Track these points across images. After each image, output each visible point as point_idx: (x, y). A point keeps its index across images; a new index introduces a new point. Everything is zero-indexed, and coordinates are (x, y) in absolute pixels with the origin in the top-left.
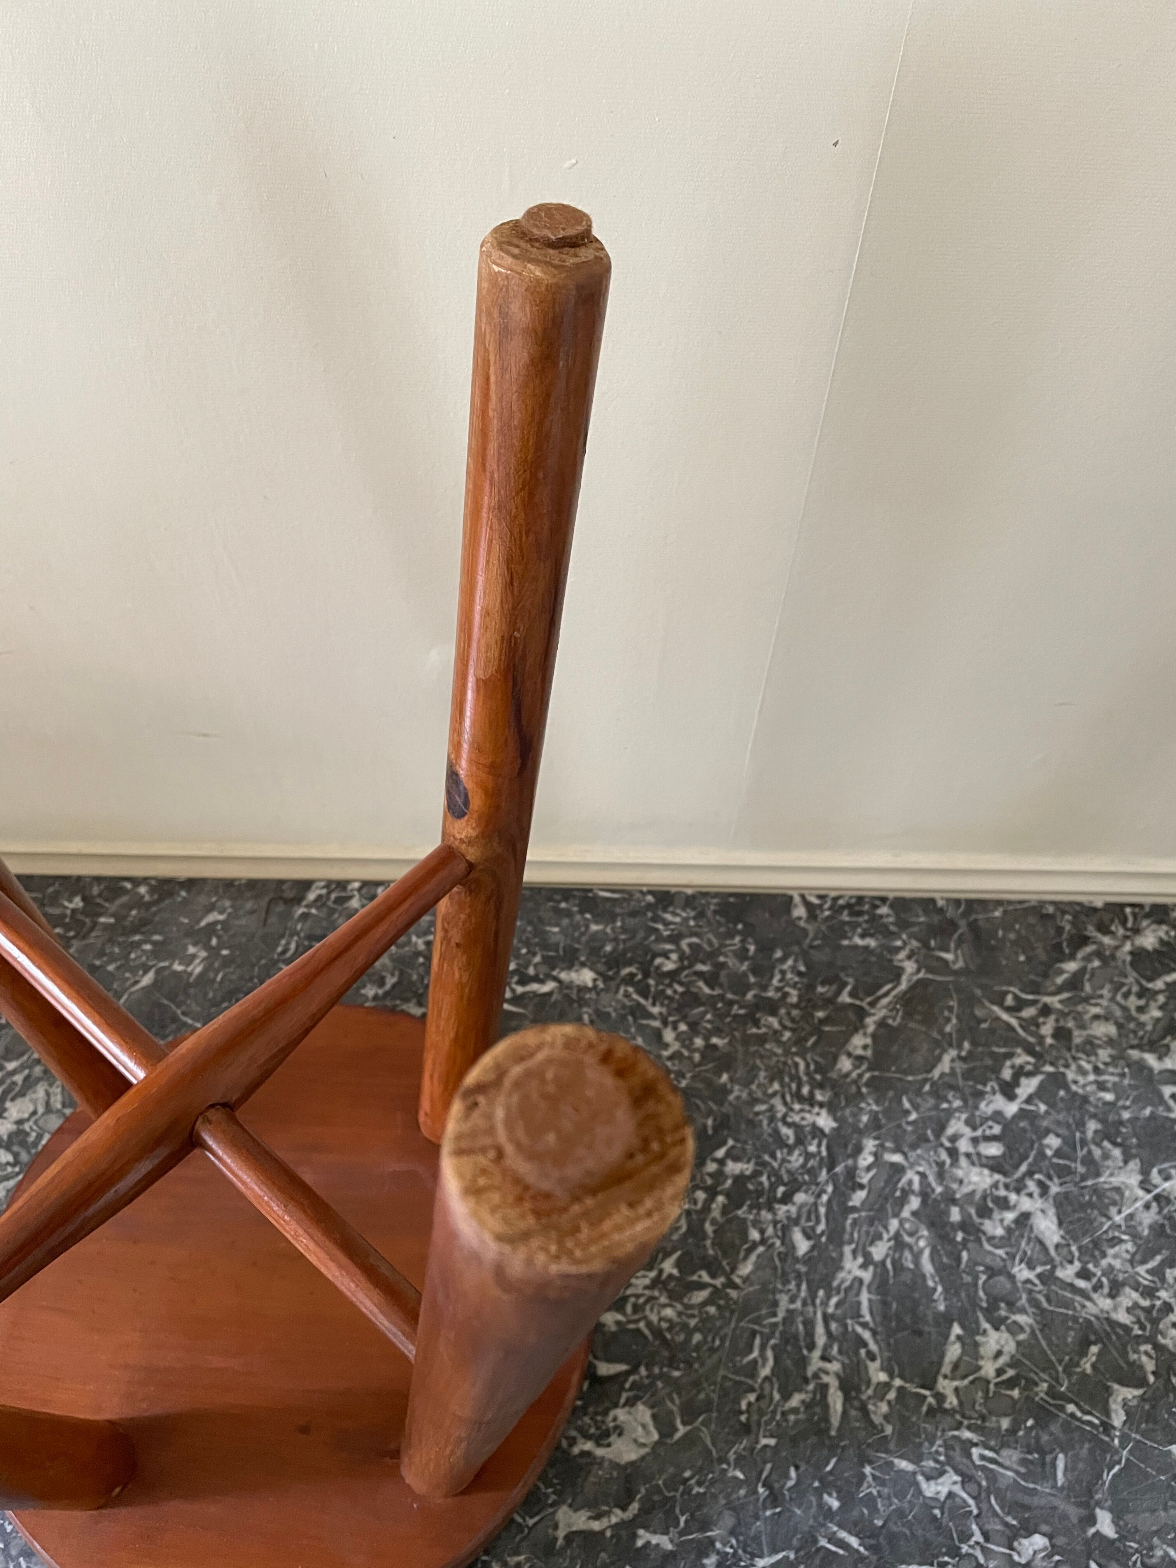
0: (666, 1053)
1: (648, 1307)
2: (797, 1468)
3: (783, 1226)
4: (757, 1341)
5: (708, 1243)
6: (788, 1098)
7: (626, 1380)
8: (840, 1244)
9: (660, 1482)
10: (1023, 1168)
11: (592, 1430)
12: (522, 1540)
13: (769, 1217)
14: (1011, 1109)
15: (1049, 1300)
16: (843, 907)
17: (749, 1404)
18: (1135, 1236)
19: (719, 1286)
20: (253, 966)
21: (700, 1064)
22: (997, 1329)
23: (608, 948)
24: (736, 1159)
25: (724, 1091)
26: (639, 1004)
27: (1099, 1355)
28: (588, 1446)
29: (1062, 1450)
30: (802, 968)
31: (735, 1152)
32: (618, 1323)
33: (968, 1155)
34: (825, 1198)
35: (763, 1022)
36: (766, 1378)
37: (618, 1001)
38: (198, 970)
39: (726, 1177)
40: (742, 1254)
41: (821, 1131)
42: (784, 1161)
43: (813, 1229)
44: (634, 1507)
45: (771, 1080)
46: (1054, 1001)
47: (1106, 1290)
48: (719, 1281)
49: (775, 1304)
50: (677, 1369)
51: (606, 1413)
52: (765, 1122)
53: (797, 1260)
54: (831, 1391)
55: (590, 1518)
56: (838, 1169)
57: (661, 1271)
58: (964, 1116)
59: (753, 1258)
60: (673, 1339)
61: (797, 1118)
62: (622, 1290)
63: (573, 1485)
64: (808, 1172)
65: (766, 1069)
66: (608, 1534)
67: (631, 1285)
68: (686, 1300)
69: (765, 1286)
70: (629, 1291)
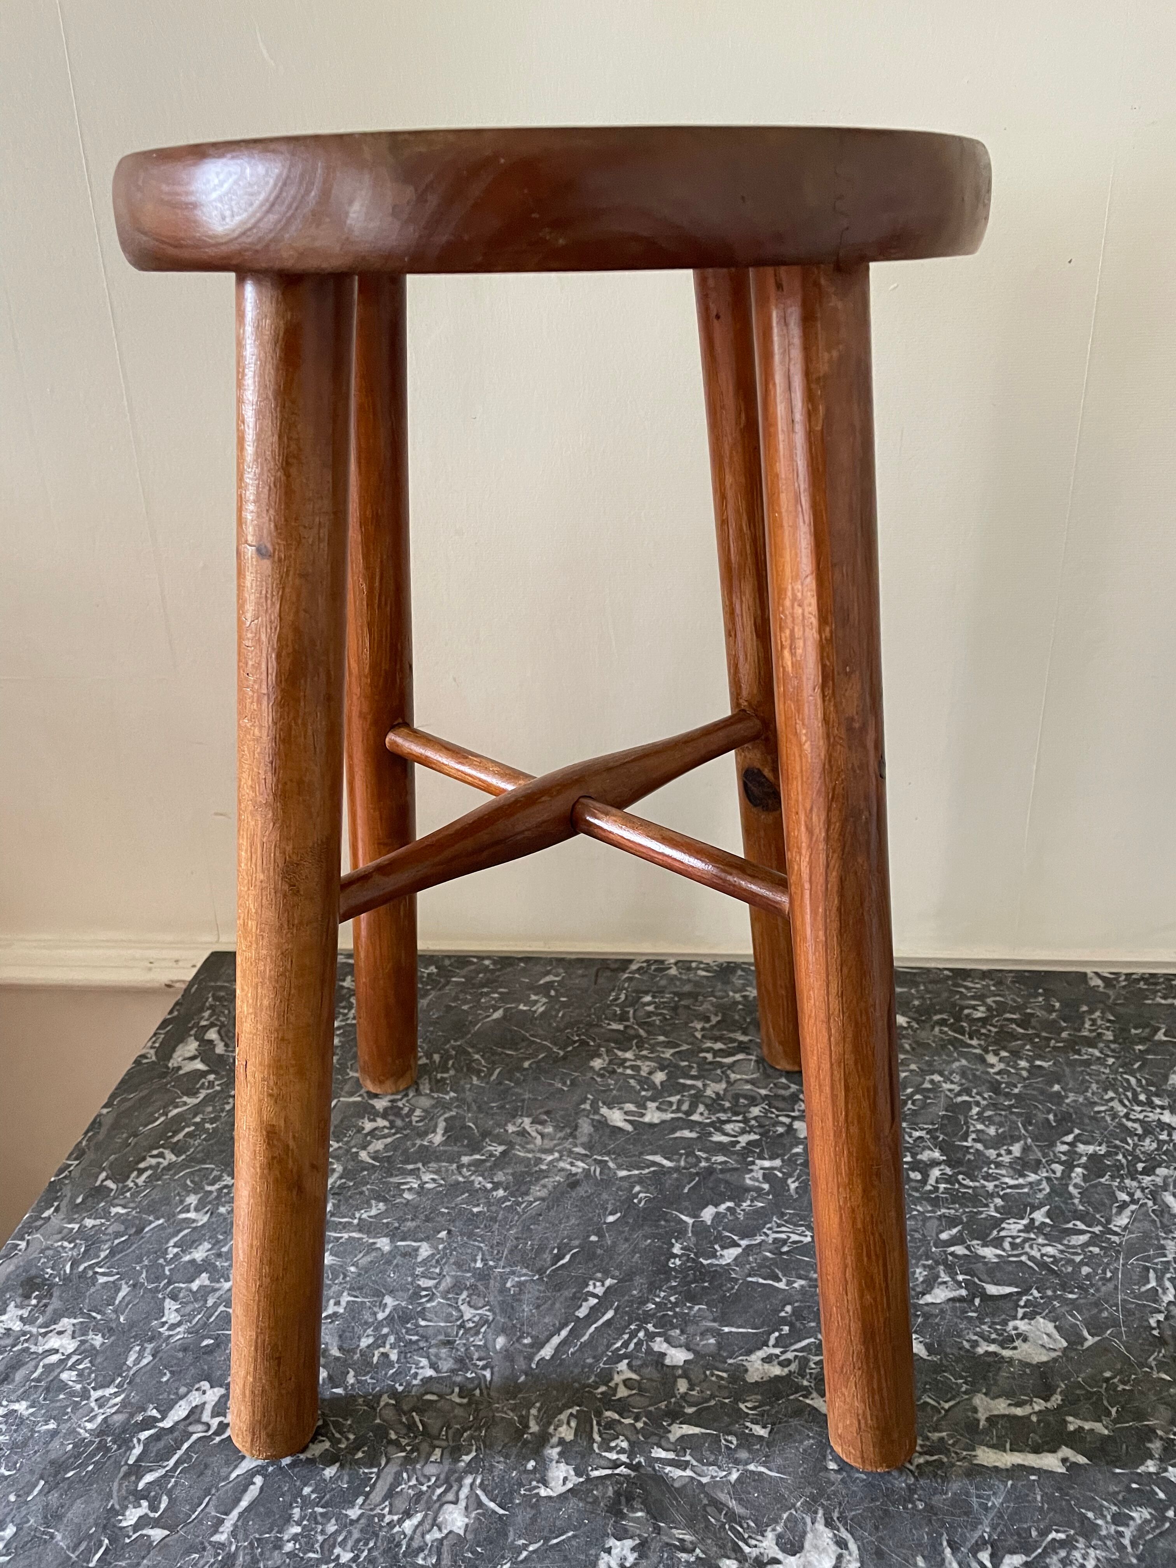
0: (992, 1071)
1: (1027, 1245)
3: (1151, 1191)
4: (1152, 1275)
5: (1076, 1201)
6: (1127, 1103)
7: (1020, 1299)
9: (1080, 1380)
11: (994, 1336)
12: (938, 1420)
13: (1135, 1184)
16: (1137, 981)
17: (1160, 1323)
19: (1097, 1232)
20: (590, 1008)
21: (1028, 1078)
23: (917, 1003)
24: (1086, 1143)
25: (1058, 1098)
26: (956, 1038)
28: (993, 1348)
30: (1111, 1018)
31: (1084, 1138)
32: (998, 1256)
35: (1083, 1051)
37: (935, 1036)
38: (541, 1009)
39: (1081, 1155)
40: (1114, 1211)
41: (1169, 1125)
42: (1135, 1145)
44: (1056, 1399)
45: (1106, 1091)
48: (1097, 1229)
49: (1163, 1247)
50: (1072, 1292)
51: (1005, 1323)
52: (1108, 1119)
55: (1010, 1405)
57: (1032, 1220)
59: (1127, 1212)
60: (1062, 1271)
61: (1141, 1116)
62: (995, 1232)
63: (985, 1378)
64: (1165, 1153)
65: (1097, 1082)
66: (1034, 1419)
67: (1004, 1229)
68: (1066, 1242)
69: (1146, 1235)
70: (1002, 1234)
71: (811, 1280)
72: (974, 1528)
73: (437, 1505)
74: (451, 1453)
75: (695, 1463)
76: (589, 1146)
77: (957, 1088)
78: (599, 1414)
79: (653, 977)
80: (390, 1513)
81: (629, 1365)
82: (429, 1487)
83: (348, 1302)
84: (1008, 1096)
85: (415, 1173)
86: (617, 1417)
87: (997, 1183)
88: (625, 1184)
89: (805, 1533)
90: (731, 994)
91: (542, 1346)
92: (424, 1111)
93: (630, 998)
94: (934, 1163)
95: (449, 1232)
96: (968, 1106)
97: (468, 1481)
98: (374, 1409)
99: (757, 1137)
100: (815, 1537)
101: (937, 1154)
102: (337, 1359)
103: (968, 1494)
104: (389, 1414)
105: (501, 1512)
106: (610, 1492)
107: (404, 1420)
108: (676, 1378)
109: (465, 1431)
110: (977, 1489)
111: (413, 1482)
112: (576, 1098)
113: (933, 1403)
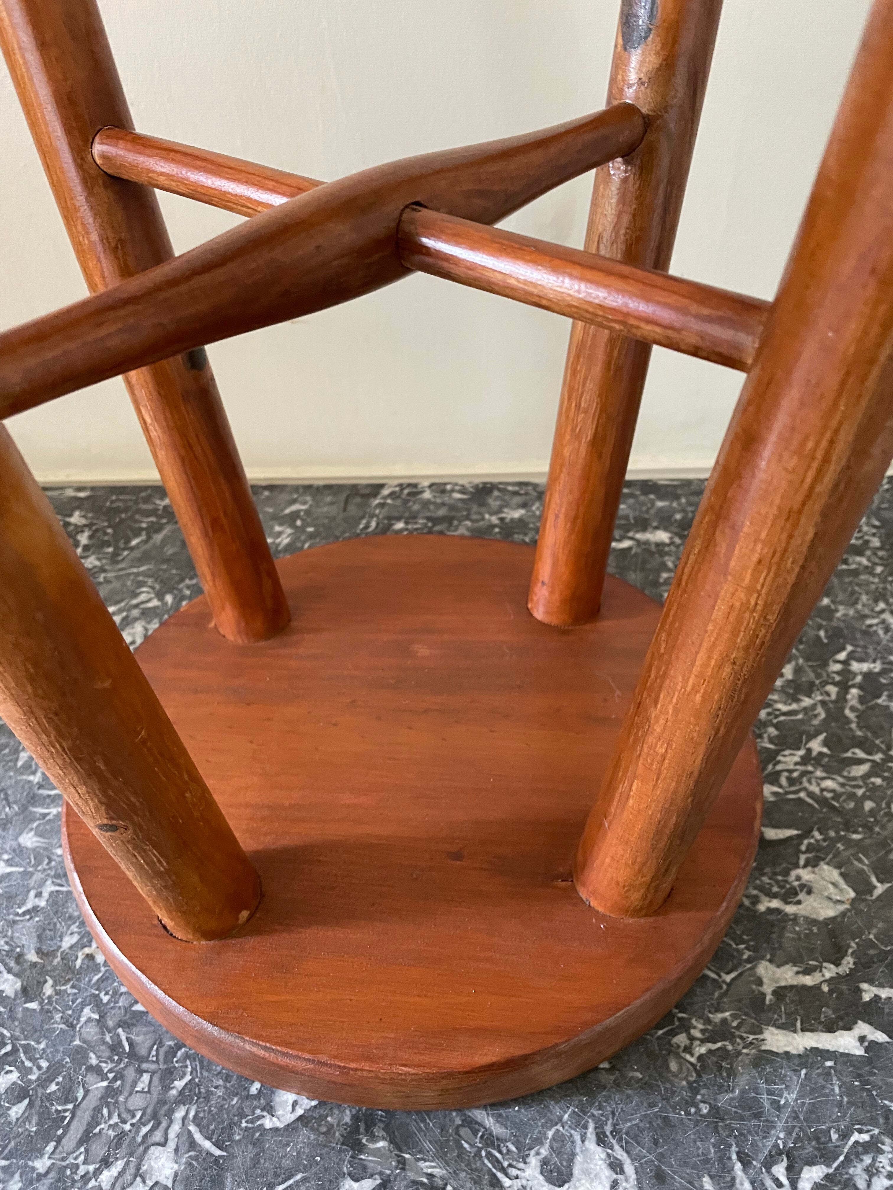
1: (805, 779)
5: (854, 726)
7: (801, 843)
9: (872, 936)
11: (775, 889)
12: (721, 996)
19: (878, 761)
20: (337, 538)
23: (678, 516)
24: (861, 660)
25: (828, 612)
28: (775, 904)
30: (877, 523)
31: (857, 655)
32: (775, 794)
35: (851, 560)
38: (286, 541)
39: (855, 675)
44: (848, 962)
45: (876, 601)
48: (878, 757)
50: (855, 832)
51: (786, 873)
52: (881, 632)
55: (797, 973)
57: (809, 750)
60: (843, 808)
62: (770, 767)
63: (769, 941)
65: (867, 593)
66: (825, 988)
67: (779, 762)
68: (845, 774)
70: (779, 767)
72: (766, 1134)
73: (142, 1149)
74: (162, 1079)
79: (406, 502)
80: (85, 1162)
82: (132, 1125)
83: (51, 893)
87: (769, 710)
89: (573, 1155)
90: (487, 516)
93: (381, 526)
97: (179, 1114)
98: (72, 1026)
100: (585, 1161)
102: (34, 965)
103: (756, 1090)
104: (91, 1032)
105: (218, 1152)
106: (347, 1119)
107: (108, 1039)
109: (180, 1048)
110: (767, 1082)
111: (115, 1119)
113: (713, 975)
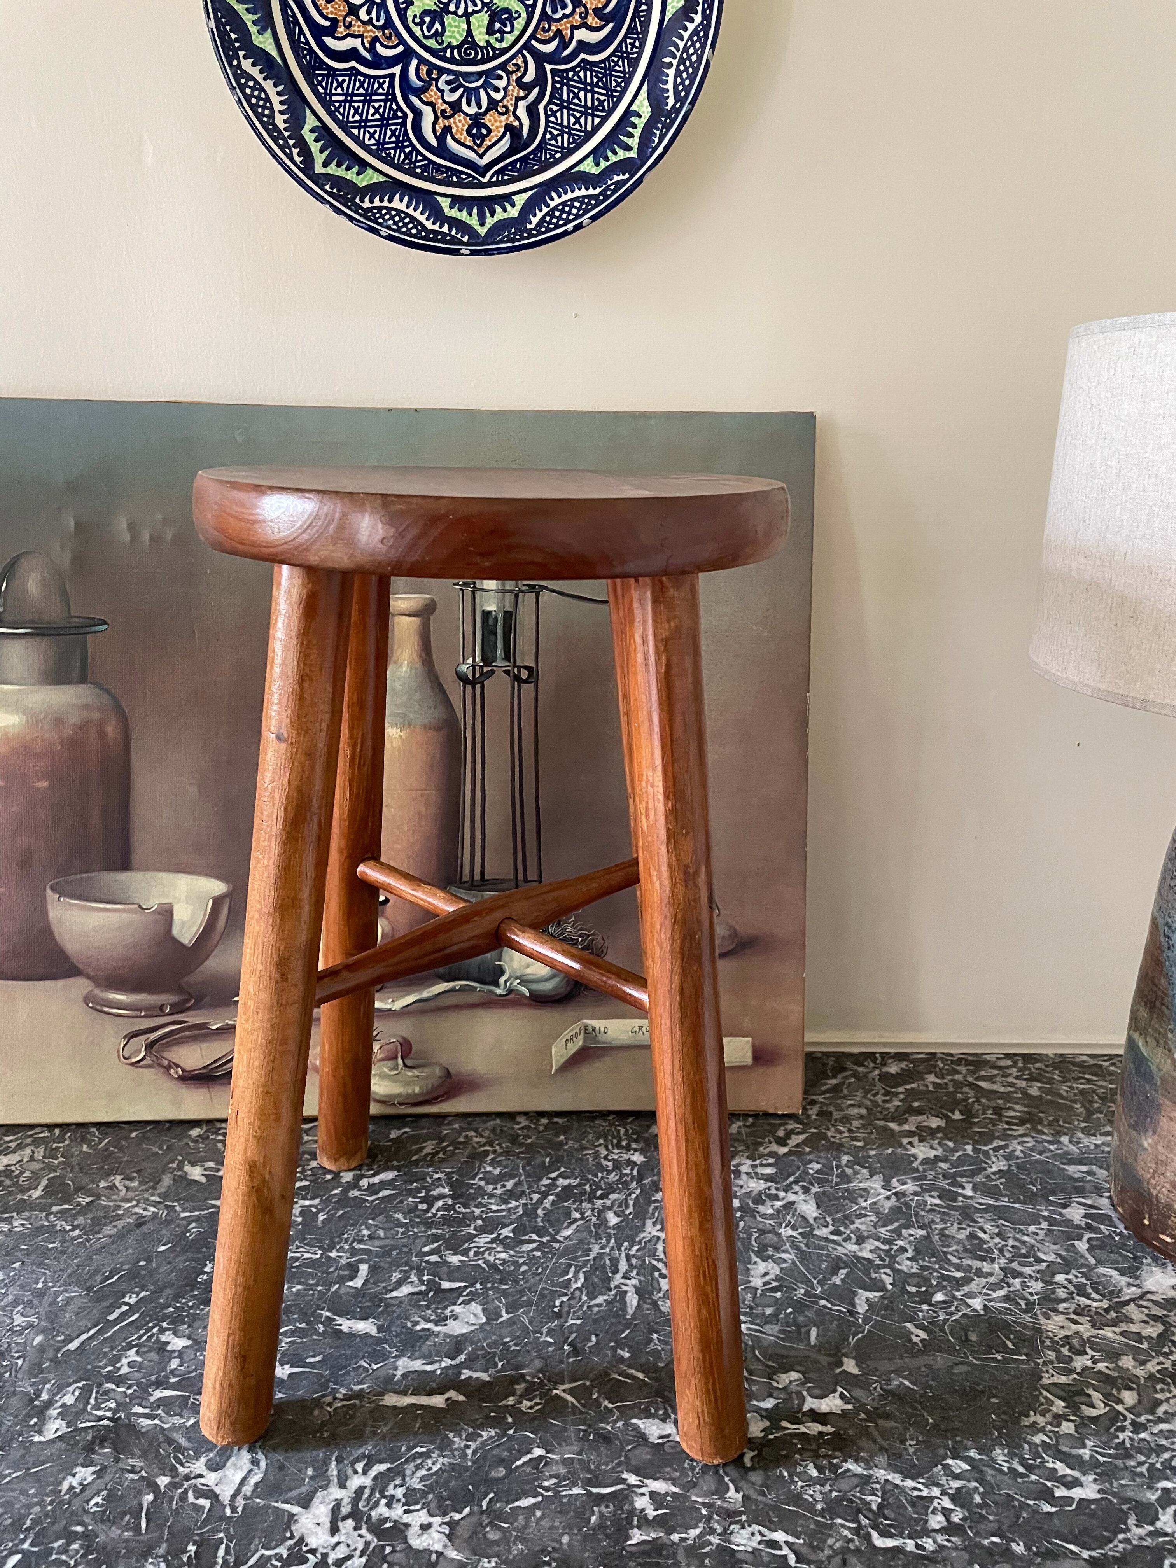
1: (487, 1252)
2: (597, 1335)
3: (600, 1212)
4: (573, 1269)
5: (539, 1220)
6: (610, 1146)
7: (465, 1291)
8: (644, 1220)
9: (484, 1344)
10: (791, 1179)
11: (433, 1317)
12: (365, 1377)
13: (589, 1206)
14: (784, 1150)
15: (807, 1245)
17: (562, 1302)
18: (877, 1213)
21: (542, 1132)
22: (765, 1261)
24: (565, 1178)
25: (559, 1145)
27: (847, 1274)
28: (429, 1325)
29: (815, 1325)
31: (565, 1174)
32: (462, 1261)
33: (747, 1174)
34: (634, 1196)
36: (577, 1288)
39: (557, 1187)
40: (565, 1225)
41: (634, 1163)
42: (602, 1178)
43: (623, 1212)
44: (462, 1358)
45: (598, 1139)
46: (820, 1098)
47: (854, 1240)
48: (545, 1240)
49: (589, 1250)
50: (506, 1284)
51: (446, 1308)
52: (591, 1159)
53: (609, 1228)
54: (629, 1294)
55: (424, 1364)
56: (646, 1182)
57: (499, 1235)
58: (746, 1154)
59: (574, 1226)
60: (505, 1269)
61: (616, 1157)
62: (467, 1245)
63: (413, 1346)
64: (622, 1183)
66: (439, 1372)
67: (474, 1242)
68: (517, 1249)
69: (581, 1241)
70: (472, 1245)
71: (308, 1285)
72: (360, 1448)
75: (163, 1415)
76: (165, 1196)
77: (483, 1140)
78: (100, 1385)
81: (137, 1352)
84: (521, 1145)
85: (9, 1220)
86: (114, 1387)
87: (484, 1209)
88: (184, 1222)
89: (230, 1457)
91: (71, 1341)
92: (32, 1173)
94: (441, 1196)
95: (23, 1262)
96: (486, 1153)
99: (307, 1183)
100: (236, 1460)
101: (447, 1191)
103: (365, 1425)
106: (89, 1437)
108: (171, 1359)
110: (373, 1421)
112: (167, 1159)
113: (366, 1365)
